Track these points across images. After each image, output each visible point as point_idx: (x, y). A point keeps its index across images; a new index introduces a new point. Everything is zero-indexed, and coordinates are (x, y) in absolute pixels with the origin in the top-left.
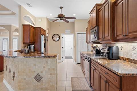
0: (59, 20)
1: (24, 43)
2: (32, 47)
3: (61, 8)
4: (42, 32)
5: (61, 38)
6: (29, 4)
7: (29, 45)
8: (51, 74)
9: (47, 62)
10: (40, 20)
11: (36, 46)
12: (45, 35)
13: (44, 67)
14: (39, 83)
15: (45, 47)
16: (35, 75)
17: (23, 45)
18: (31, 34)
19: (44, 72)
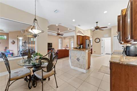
0: (96, 30)
1: (77, 44)
2: (82, 46)
3: (97, 23)
4: (87, 38)
5: (101, 40)
6: (79, 25)
7: (80, 45)
8: (84, 59)
9: (82, 53)
10: (87, 32)
11: (84, 46)
12: (89, 39)
13: (81, 55)
14: (78, 62)
15: (88, 46)
16: (77, 58)
17: (77, 45)
18: (81, 40)
19: (80, 57)
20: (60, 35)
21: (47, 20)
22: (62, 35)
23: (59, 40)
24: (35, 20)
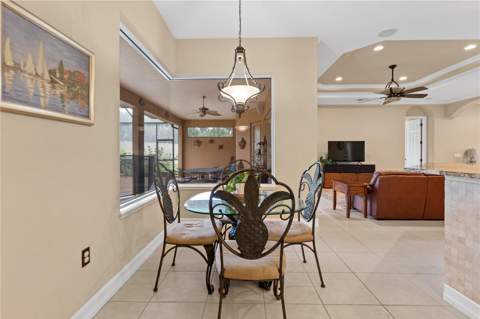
20: (402, 94)
21: (316, 39)
22: (416, 93)
23: (407, 123)
24: (240, 50)
